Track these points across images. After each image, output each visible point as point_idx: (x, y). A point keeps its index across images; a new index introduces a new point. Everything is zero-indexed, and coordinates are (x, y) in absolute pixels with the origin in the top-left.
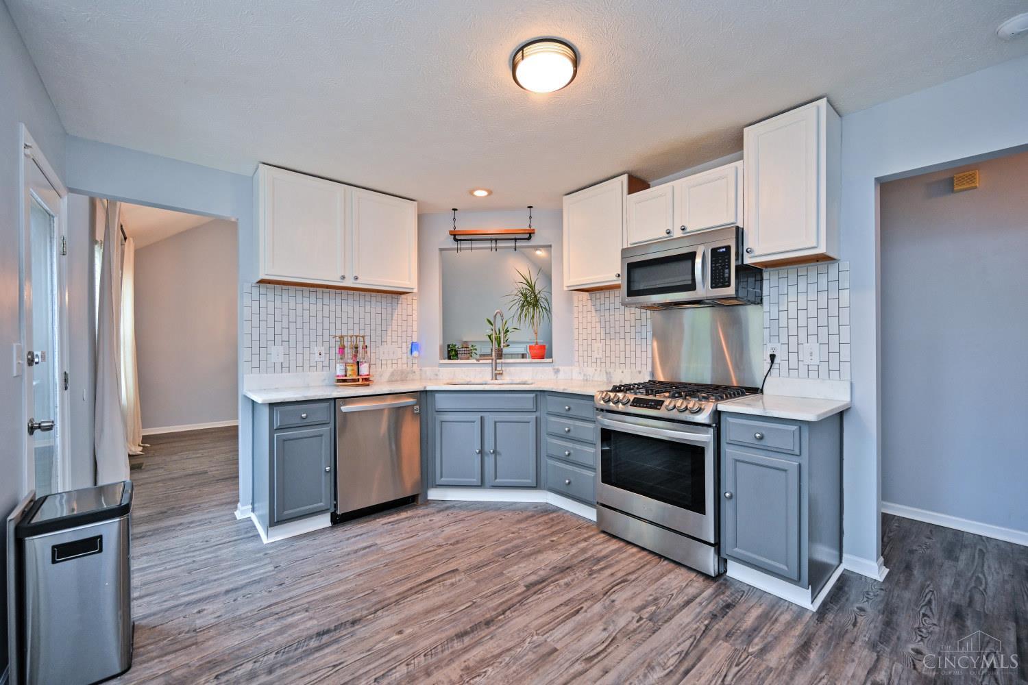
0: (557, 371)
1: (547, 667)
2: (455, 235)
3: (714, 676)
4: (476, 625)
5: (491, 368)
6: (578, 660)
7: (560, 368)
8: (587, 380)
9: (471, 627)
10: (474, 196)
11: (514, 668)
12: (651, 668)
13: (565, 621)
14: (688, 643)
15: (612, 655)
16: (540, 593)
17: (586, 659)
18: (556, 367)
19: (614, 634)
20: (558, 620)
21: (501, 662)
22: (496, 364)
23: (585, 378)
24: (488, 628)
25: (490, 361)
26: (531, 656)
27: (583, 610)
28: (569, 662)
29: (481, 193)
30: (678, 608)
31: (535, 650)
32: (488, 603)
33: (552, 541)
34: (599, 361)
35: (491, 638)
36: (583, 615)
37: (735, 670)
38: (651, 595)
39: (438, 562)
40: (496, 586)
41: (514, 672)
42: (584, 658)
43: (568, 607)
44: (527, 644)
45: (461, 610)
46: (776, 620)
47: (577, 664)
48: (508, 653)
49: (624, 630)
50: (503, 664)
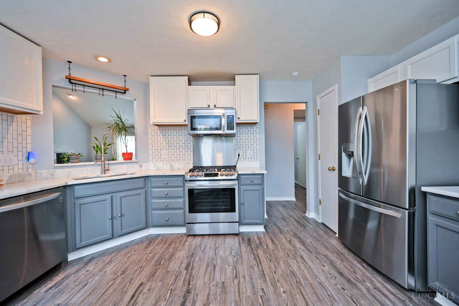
0: (141, 166)
1: (228, 289)
2: (70, 79)
3: (266, 259)
4: (184, 296)
5: (101, 167)
6: (233, 280)
7: (142, 164)
8: (159, 169)
9: (183, 299)
10: (98, 60)
11: (219, 298)
12: (252, 268)
13: (215, 271)
14: (252, 255)
15: (240, 271)
16: (194, 268)
17: (235, 278)
18: (140, 164)
19: (233, 265)
20: (212, 273)
21: (212, 300)
22: (104, 164)
23: (158, 168)
24: (191, 293)
25: (100, 163)
26: (219, 290)
27: (216, 265)
28: (232, 282)
29: (103, 60)
30: (239, 247)
31: (217, 287)
32: (178, 285)
33: (173, 248)
34: (165, 160)
35: (197, 296)
36: (218, 266)
37: (268, 255)
38: (229, 248)
39: (125, 286)
40: (172, 277)
41: (220, 299)
42: (234, 278)
43: (210, 267)
44: (212, 288)
45: (170, 296)
46: (261, 238)
47: (234, 281)
48: (210, 295)
49: (234, 262)
50: (213, 300)
